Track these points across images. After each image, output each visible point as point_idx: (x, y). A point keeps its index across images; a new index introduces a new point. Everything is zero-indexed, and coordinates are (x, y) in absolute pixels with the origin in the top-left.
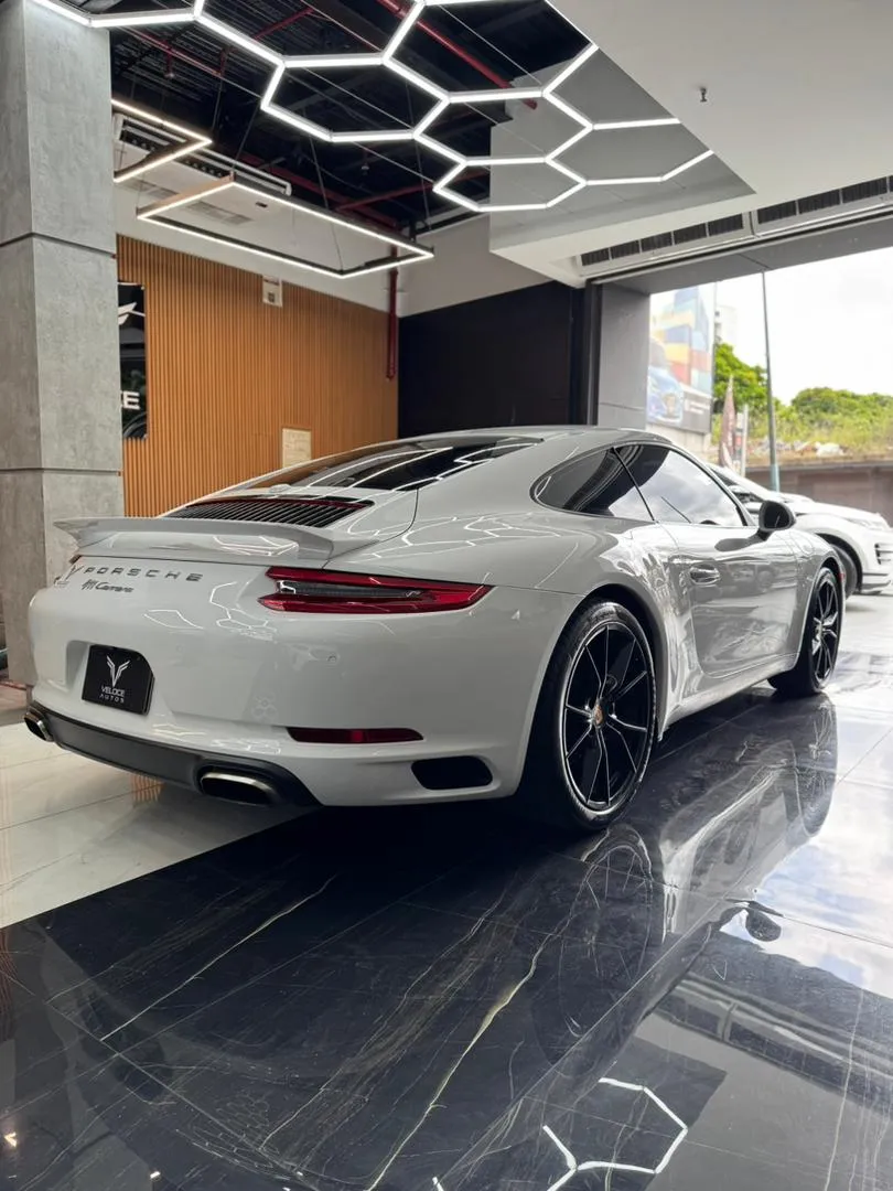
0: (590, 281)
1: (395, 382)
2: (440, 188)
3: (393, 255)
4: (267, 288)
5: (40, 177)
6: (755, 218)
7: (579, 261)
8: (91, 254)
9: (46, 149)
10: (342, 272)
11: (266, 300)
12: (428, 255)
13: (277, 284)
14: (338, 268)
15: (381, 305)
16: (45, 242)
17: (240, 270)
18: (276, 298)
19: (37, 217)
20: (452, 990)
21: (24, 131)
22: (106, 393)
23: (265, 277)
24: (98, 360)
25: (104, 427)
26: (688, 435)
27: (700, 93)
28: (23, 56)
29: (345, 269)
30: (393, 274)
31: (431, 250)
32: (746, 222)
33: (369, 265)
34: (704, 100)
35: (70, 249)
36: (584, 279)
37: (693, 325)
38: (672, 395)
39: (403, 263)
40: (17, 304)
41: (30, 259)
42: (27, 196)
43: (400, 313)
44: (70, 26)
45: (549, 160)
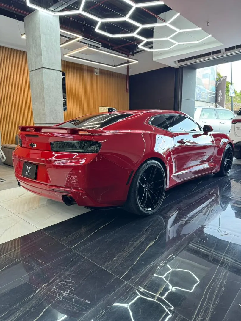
0: (180, 67)
1: (128, 94)
2: (140, 46)
3: (128, 62)
4: (96, 70)
5: (44, 54)
6: (224, 50)
7: (177, 62)
8: (56, 71)
9: (45, 47)
10: (114, 66)
11: (95, 74)
12: (137, 62)
13: (98, 69)
14: (114, 65)
15: (125, 73)
16: (46, 69)
17: (89, 66)
18: (98, 73)
19: (43, 64)
20: (140, 242)
21: (40, 42)
22: (60, 105)
23: (95, 67)
24: (58, 97)
25: (59, 113)
26: (208, 103)
27: (207, 23)
28: (39, 24)
29: (115, 65)
30: (128, 66)
31: (138, 60)
32: (222, 51)
33: (121, 64)
34: (208, 25)
35: (51, 70)
36: (178, 66)
37: (210, 73)
38: (204, 93)
39: (130, 64)
40: (39, 84)
41: (42, 73)
42: (41, 58)
43: (130, 75)
44: (50, 16)
45: (168, 39)
